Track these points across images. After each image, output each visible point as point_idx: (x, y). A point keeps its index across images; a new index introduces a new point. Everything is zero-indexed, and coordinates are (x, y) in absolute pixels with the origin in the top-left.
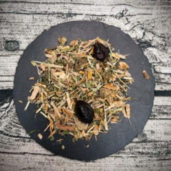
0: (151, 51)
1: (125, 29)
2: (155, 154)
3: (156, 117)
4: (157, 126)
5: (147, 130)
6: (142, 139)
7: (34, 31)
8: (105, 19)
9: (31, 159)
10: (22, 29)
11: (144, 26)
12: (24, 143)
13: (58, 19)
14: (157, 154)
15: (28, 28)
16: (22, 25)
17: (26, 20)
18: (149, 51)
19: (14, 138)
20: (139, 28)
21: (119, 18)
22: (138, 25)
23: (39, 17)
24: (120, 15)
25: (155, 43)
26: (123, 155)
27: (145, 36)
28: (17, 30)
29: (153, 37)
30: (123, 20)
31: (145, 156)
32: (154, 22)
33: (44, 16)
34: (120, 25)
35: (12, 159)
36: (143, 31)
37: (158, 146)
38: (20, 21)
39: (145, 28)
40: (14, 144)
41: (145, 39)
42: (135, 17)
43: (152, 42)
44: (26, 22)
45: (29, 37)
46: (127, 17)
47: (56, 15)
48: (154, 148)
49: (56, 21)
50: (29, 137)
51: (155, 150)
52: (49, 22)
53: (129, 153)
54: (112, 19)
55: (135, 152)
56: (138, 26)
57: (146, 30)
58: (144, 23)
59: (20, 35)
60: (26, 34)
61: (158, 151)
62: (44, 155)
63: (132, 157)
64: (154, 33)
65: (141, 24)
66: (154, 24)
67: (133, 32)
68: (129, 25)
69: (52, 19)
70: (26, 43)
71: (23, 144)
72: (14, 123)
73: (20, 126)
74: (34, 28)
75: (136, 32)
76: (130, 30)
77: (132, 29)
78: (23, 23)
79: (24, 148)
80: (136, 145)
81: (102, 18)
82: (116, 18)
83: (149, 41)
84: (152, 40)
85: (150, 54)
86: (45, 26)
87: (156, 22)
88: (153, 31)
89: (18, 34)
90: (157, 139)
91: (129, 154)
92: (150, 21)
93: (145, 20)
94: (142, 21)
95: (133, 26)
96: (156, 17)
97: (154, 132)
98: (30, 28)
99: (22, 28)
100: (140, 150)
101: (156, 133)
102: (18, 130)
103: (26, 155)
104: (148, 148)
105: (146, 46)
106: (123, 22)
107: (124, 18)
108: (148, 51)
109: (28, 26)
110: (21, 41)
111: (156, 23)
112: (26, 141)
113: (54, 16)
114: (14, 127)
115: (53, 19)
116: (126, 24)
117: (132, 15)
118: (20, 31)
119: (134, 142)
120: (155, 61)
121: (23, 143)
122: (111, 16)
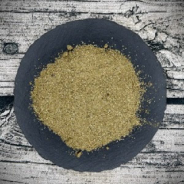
0: (163, 54)
1: (135, 29)
2: (163, 165)
3: (167, 127)
4: (167, 136)
5: (157, 140)
6: (150, 149)
7: (33, 32)
8: (113, 18)
9: (34, 168)
10: (21, 30)
11: (156, 25)
12: (26, 152)
13: (60, 17)
14: (166, 165)
15: (27, 29)
16: (21, 26)
17: (25, 20)
18: (162, 54)
19: (16, 147)
20: (151, 27)
21: (129, 17)
22: (149, 24)
23: (39, 16)
24: (130, 13)
25: (168, 45)
26: (130, 166)
27: (158, 36)
28: (16, 31)
29: (166, 39)
30: (133, 18)
31: (153, 167)
32: (169, 21)
33: (45, 14)
34: (130, 25)
35: (14, 167)
36: (155, 31)
37: (167, 157)
38: (19, 21)
39: (158, 28)
40: (16, 153)
41: (157, 40)
42: (147, 15)
43: (165, 44)
44: (25, 21)
45: (29, 38)
46: (138, 15)
47: (58, 14)
48: (163, 159)
49: (59, 20)
50: (31, 146)
51: (164, 161)
52: (50, 21)
53: (135, 163)
54: (121, 17)
55: (142, 162)
56: (150, 26)
57: (158, 30)
58: (157, 22)
59: (18, 36)
60: (26, 35)
61: (168, 162)
62: (47, 164)
63: (139, 167)
64: (168, 33)
65: (153, 23)
66: (168, 23)
67: (143, 33)
68: (140, 24)
69: (53, 17)
70: (25, 45)
71: (24, 153)
72: (15, 131)
73: (21, 134)
74: (33, 29)
75: (148, 32)
76: (141, 30)
77: (143, 29)
78: (22, 23)
79: (26, 157)
80: (144, 155)
81: (109, 17)
82: (125, 16)
83: (161, 43)
84: (166, 42)
85: (162, 57)
86: (46, 26)
87: (171, 20)
88: (167, 31)
89: (17, 36)
90: (166, 150)
91: (136, 165)
92: (163, 20)
93: (158, 19)
94: (155, 20)
95: (143, 26)
96: (171, 15)
97: (164, 143)
98: (29, 28)
99: (21, 28)
100: (148, 161)
101: (166, 144)
102: (20, 138)
103: (29, 163)
104: (156, 159)
105: (159, 49)
106: (133, 21)
107: (134, 16)
108: (160, 54)
109: (27, 26)
110: (20, 43)
111: (171, 22)
112: (28, 150)
113: (56, 14)
114: (15, 135)
115: (55, 18)
116: (136, 23)
117: (143, 13)
118: (19, 32)
119: (142, 152)
120: (168, 66)
121: (24, 151)
122: (120, 14)
